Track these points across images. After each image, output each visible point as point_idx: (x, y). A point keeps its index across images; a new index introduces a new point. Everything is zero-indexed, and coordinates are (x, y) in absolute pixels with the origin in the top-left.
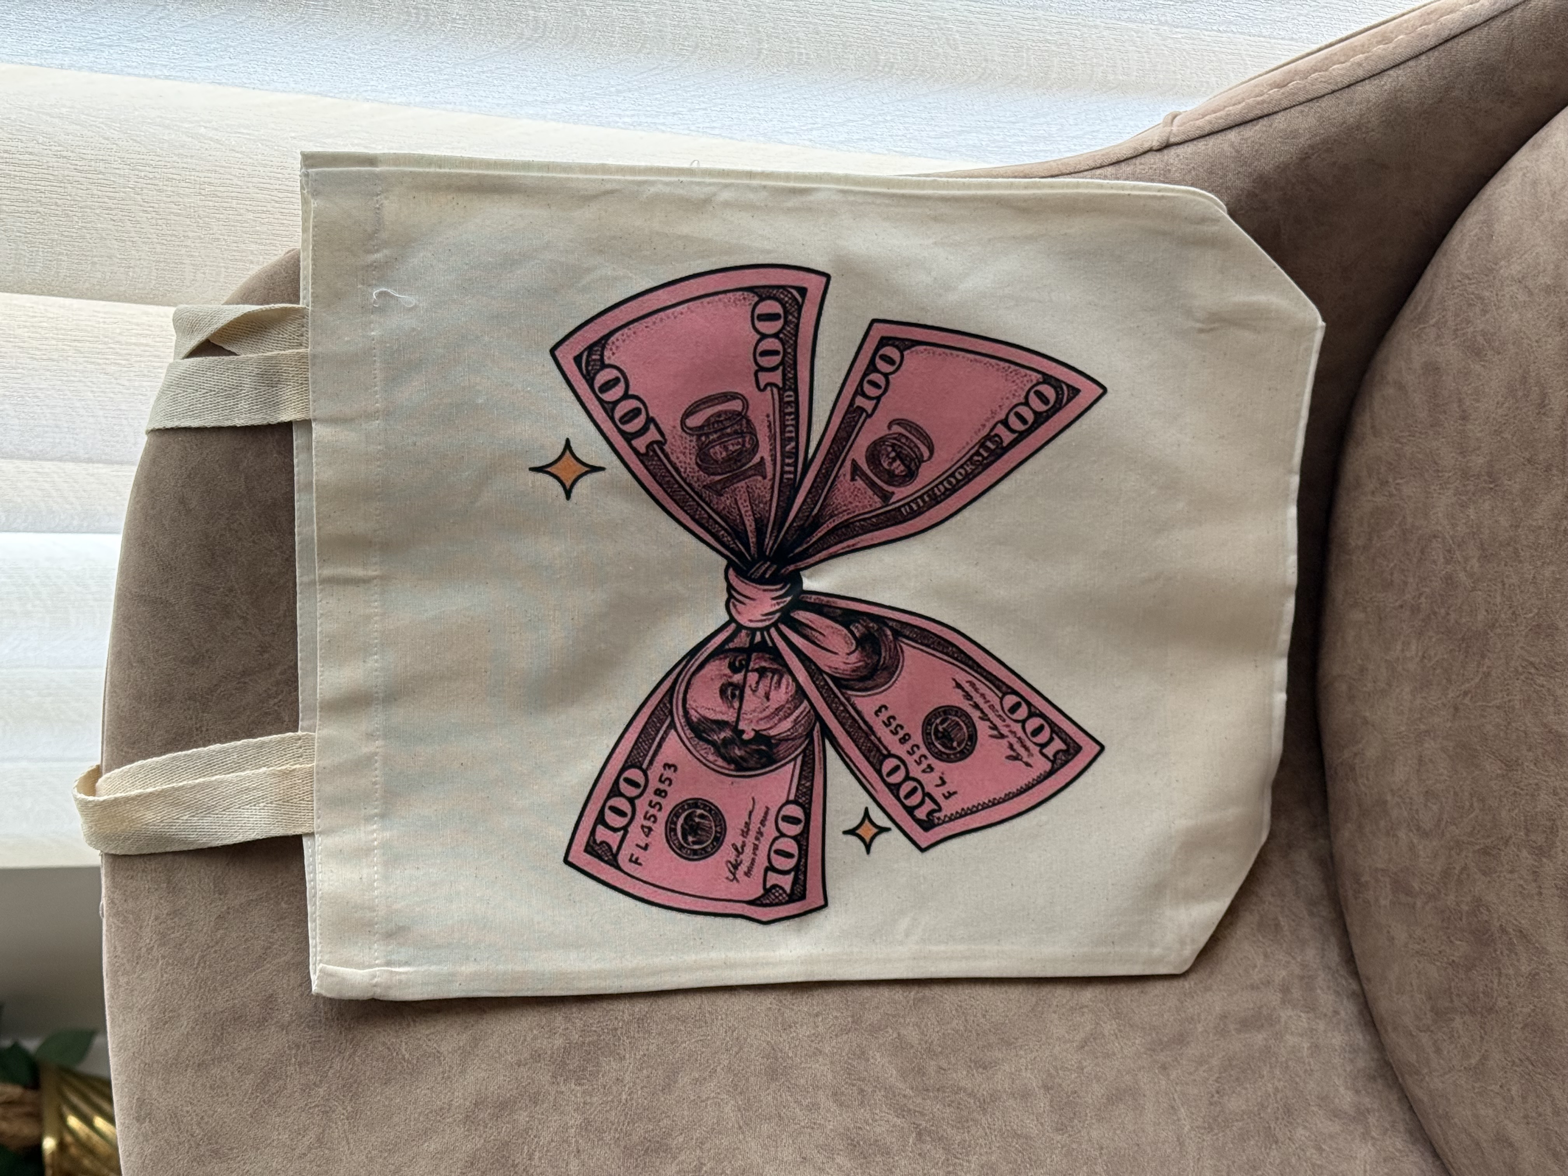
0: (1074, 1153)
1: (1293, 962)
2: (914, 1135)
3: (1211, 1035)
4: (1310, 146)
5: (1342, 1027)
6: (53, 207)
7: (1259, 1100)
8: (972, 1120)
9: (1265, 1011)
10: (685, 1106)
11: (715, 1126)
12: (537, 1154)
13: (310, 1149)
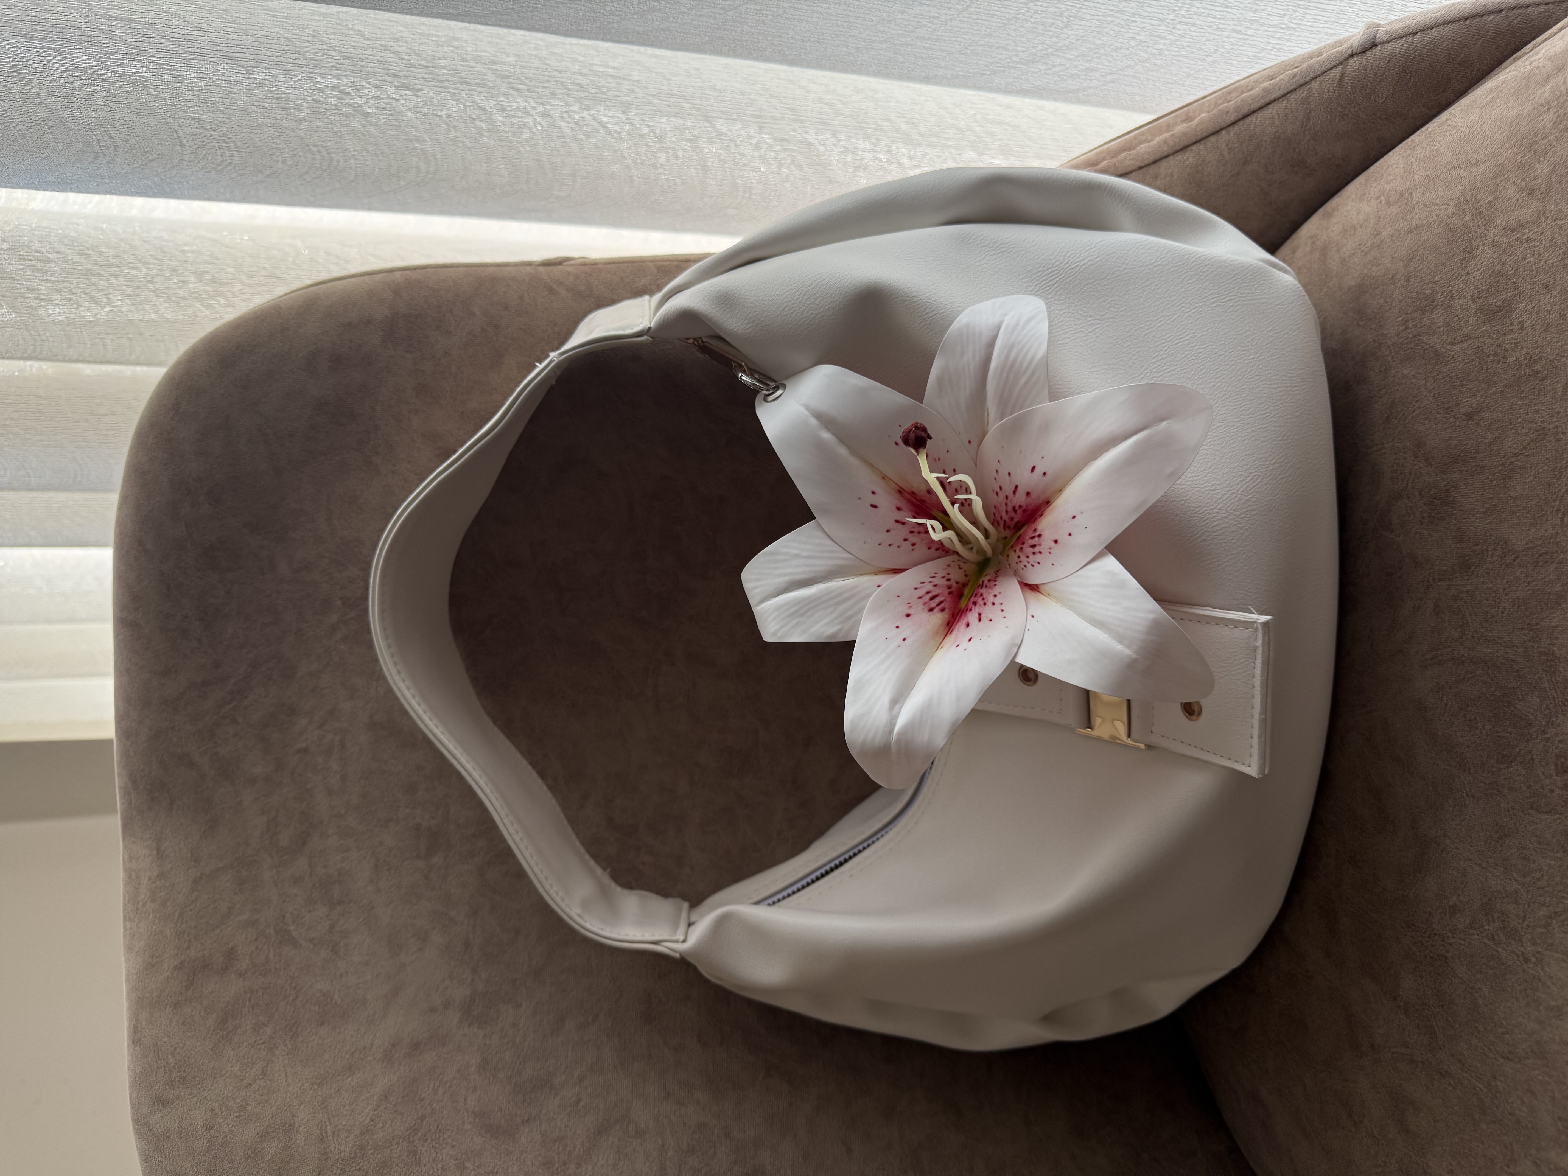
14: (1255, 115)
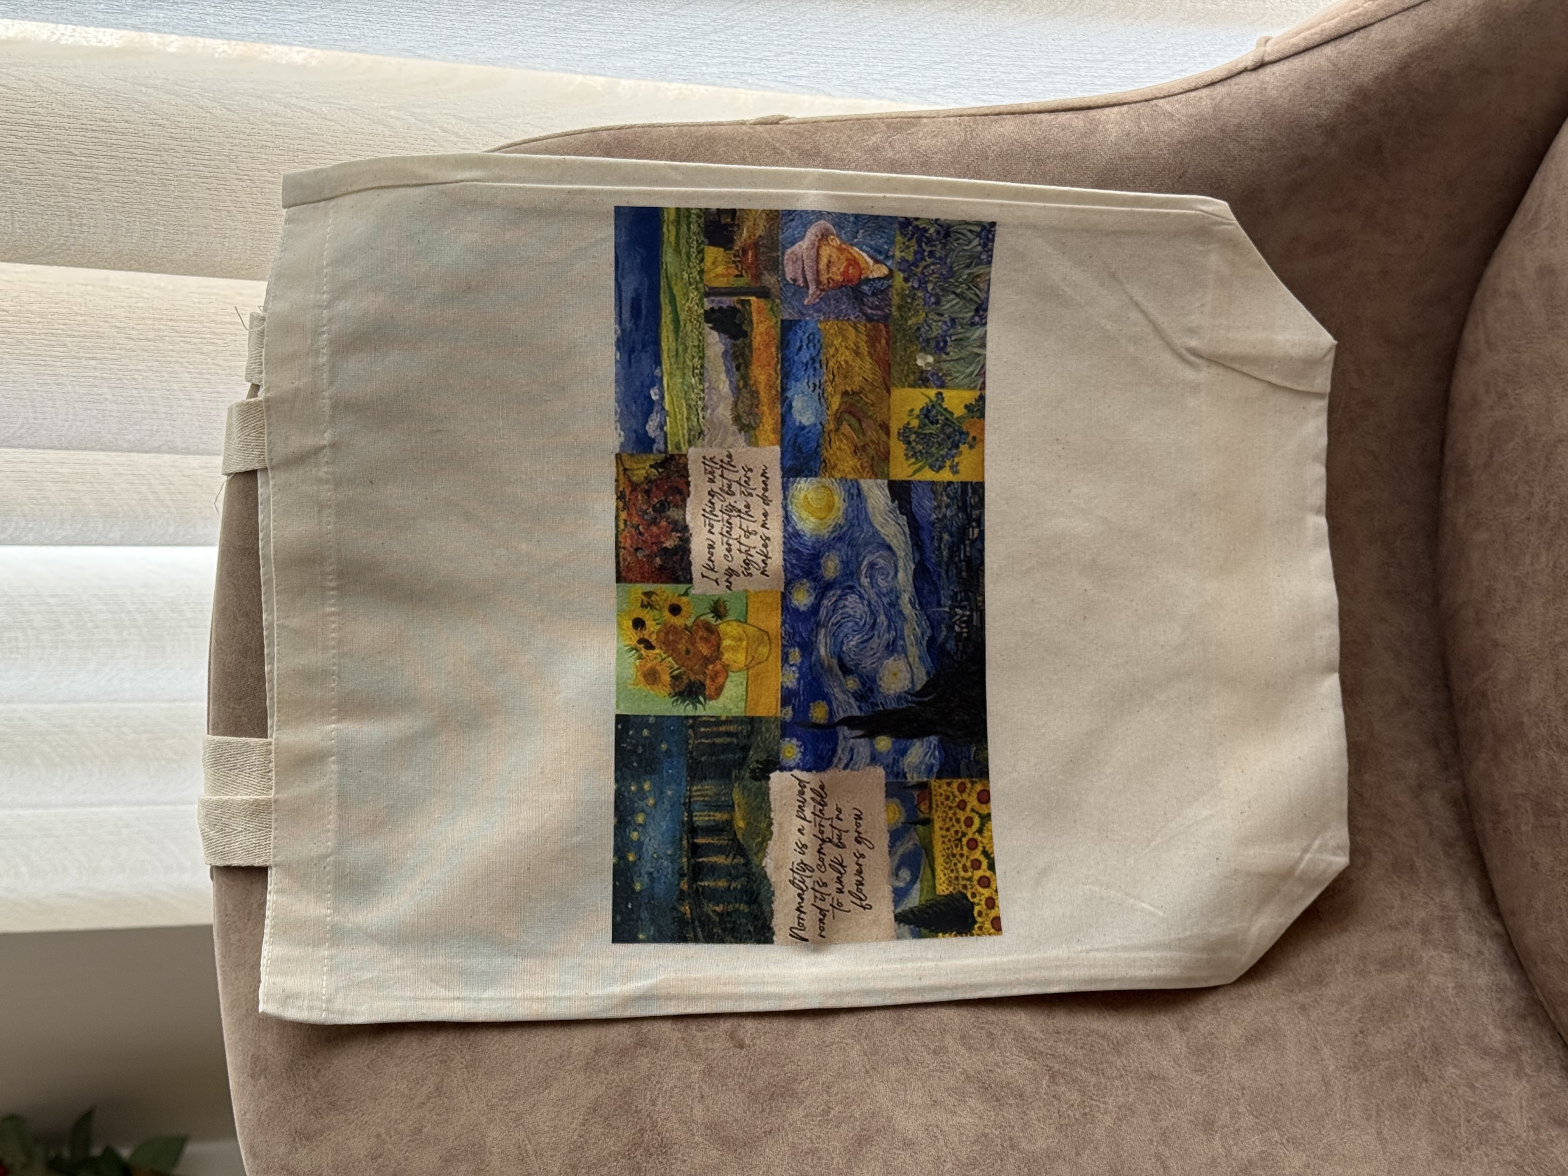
0: (1215, 1094)
1: (1431, 903)
2: (1047, 1077)
3: (1351, 975)
4: (1410, 55)
5: (1487, 968)
6: (149, 176)
7: (1405, 1039)
8: (1108, 1062)
9: (1405, 951)
10: (809, 1051)
11: (841, 1071)
12: (660, 1101)
13: (429, 1098)
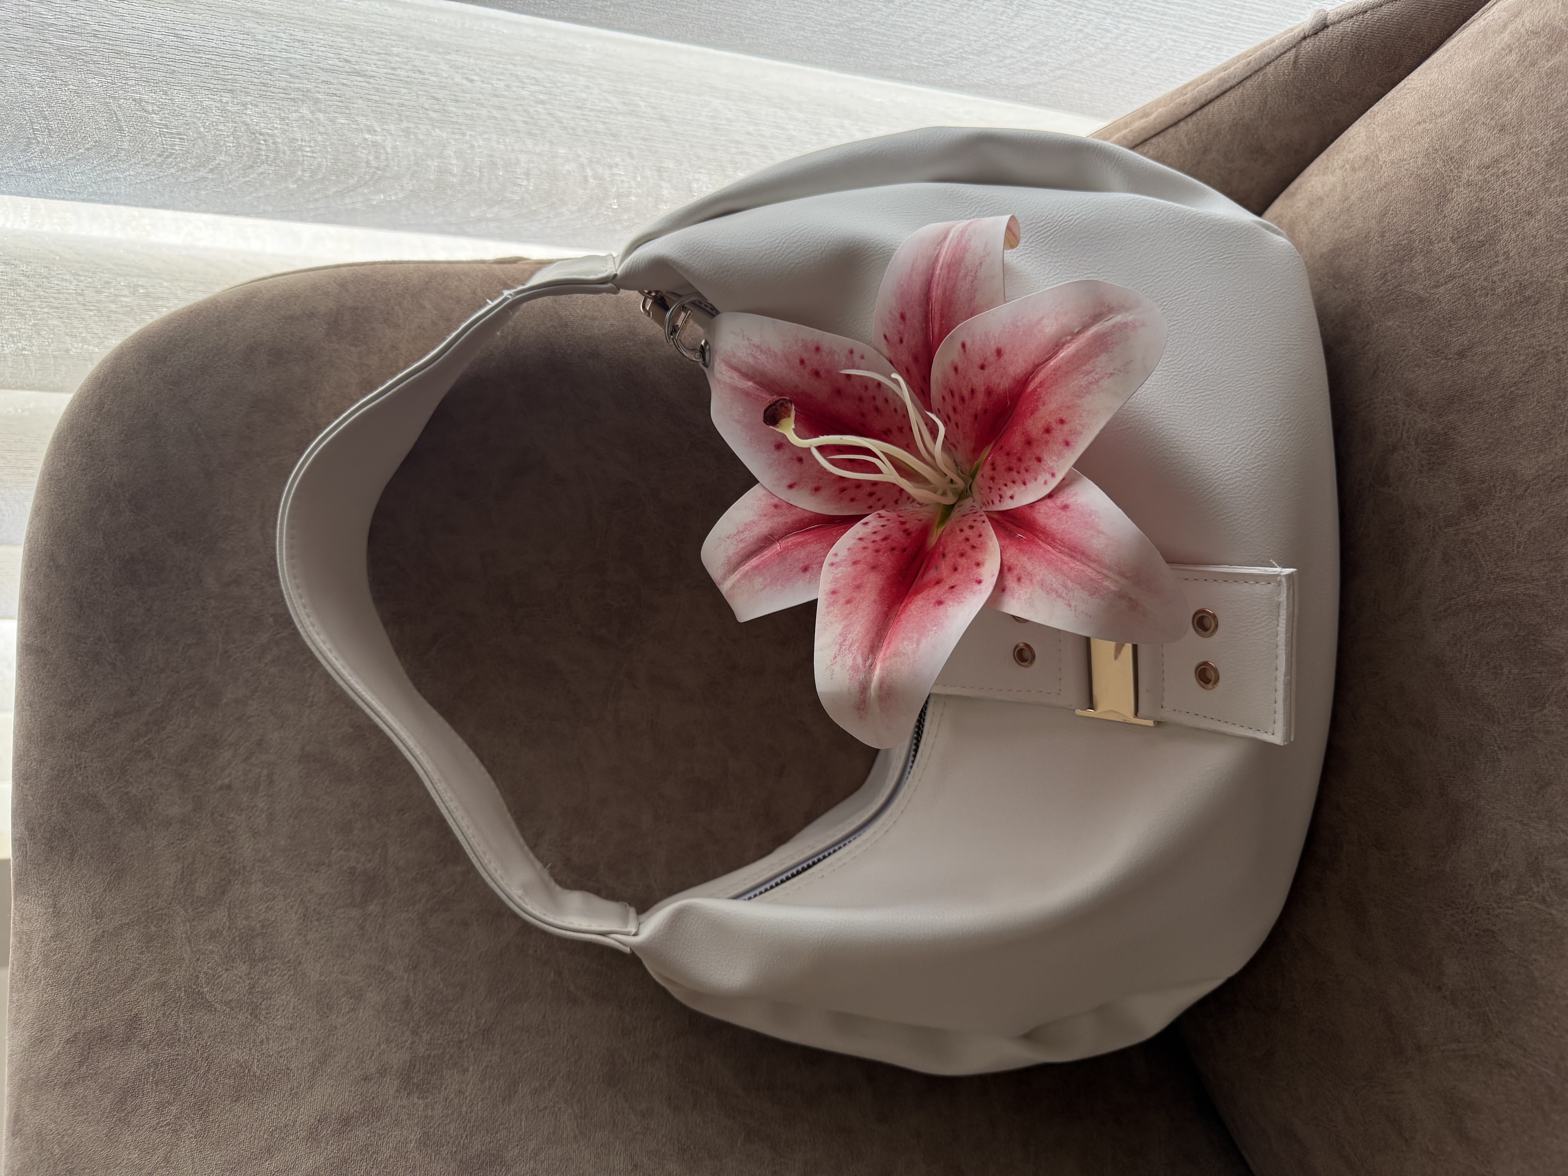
14: (1212, 104)
